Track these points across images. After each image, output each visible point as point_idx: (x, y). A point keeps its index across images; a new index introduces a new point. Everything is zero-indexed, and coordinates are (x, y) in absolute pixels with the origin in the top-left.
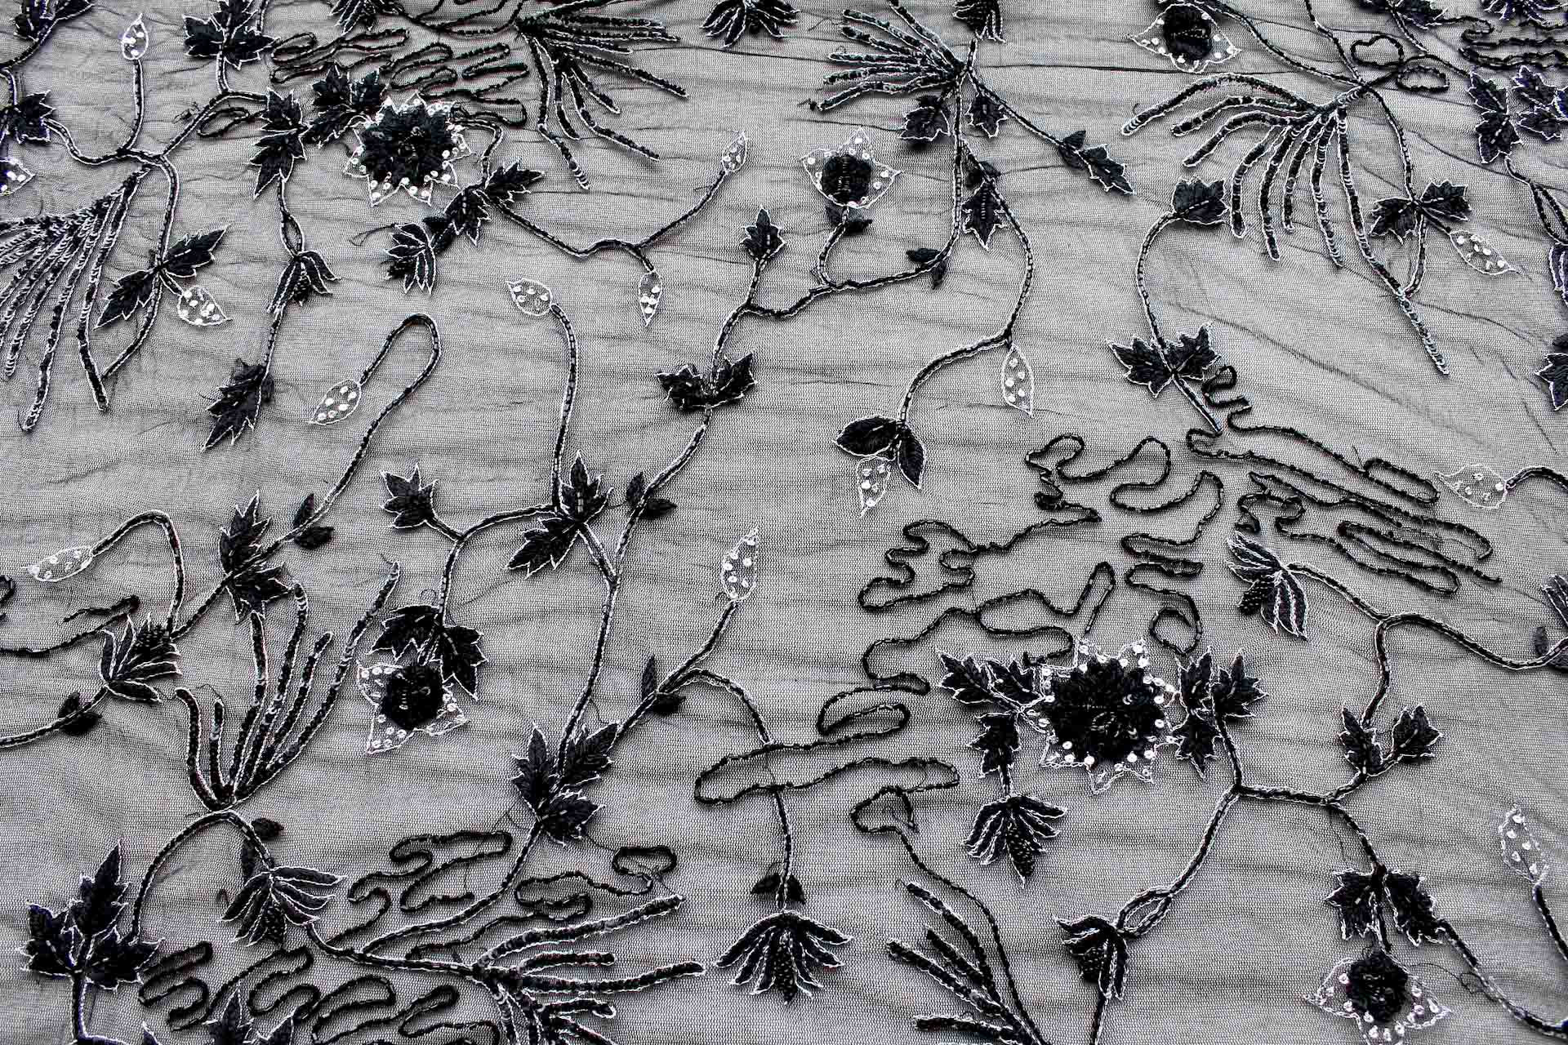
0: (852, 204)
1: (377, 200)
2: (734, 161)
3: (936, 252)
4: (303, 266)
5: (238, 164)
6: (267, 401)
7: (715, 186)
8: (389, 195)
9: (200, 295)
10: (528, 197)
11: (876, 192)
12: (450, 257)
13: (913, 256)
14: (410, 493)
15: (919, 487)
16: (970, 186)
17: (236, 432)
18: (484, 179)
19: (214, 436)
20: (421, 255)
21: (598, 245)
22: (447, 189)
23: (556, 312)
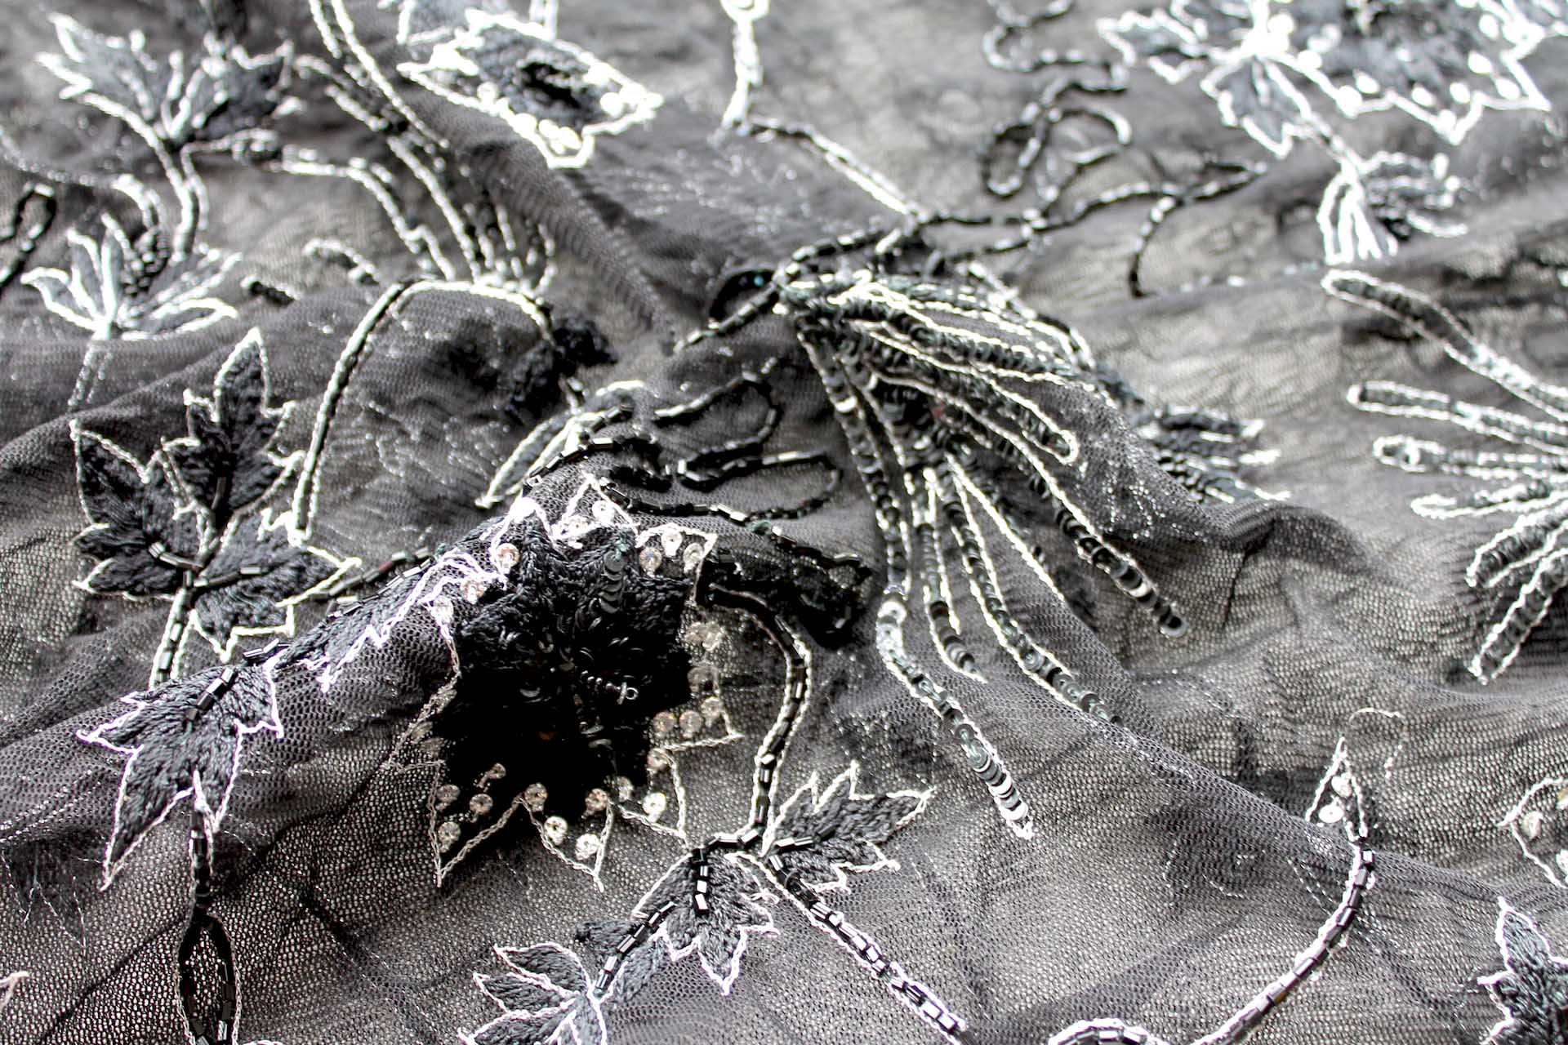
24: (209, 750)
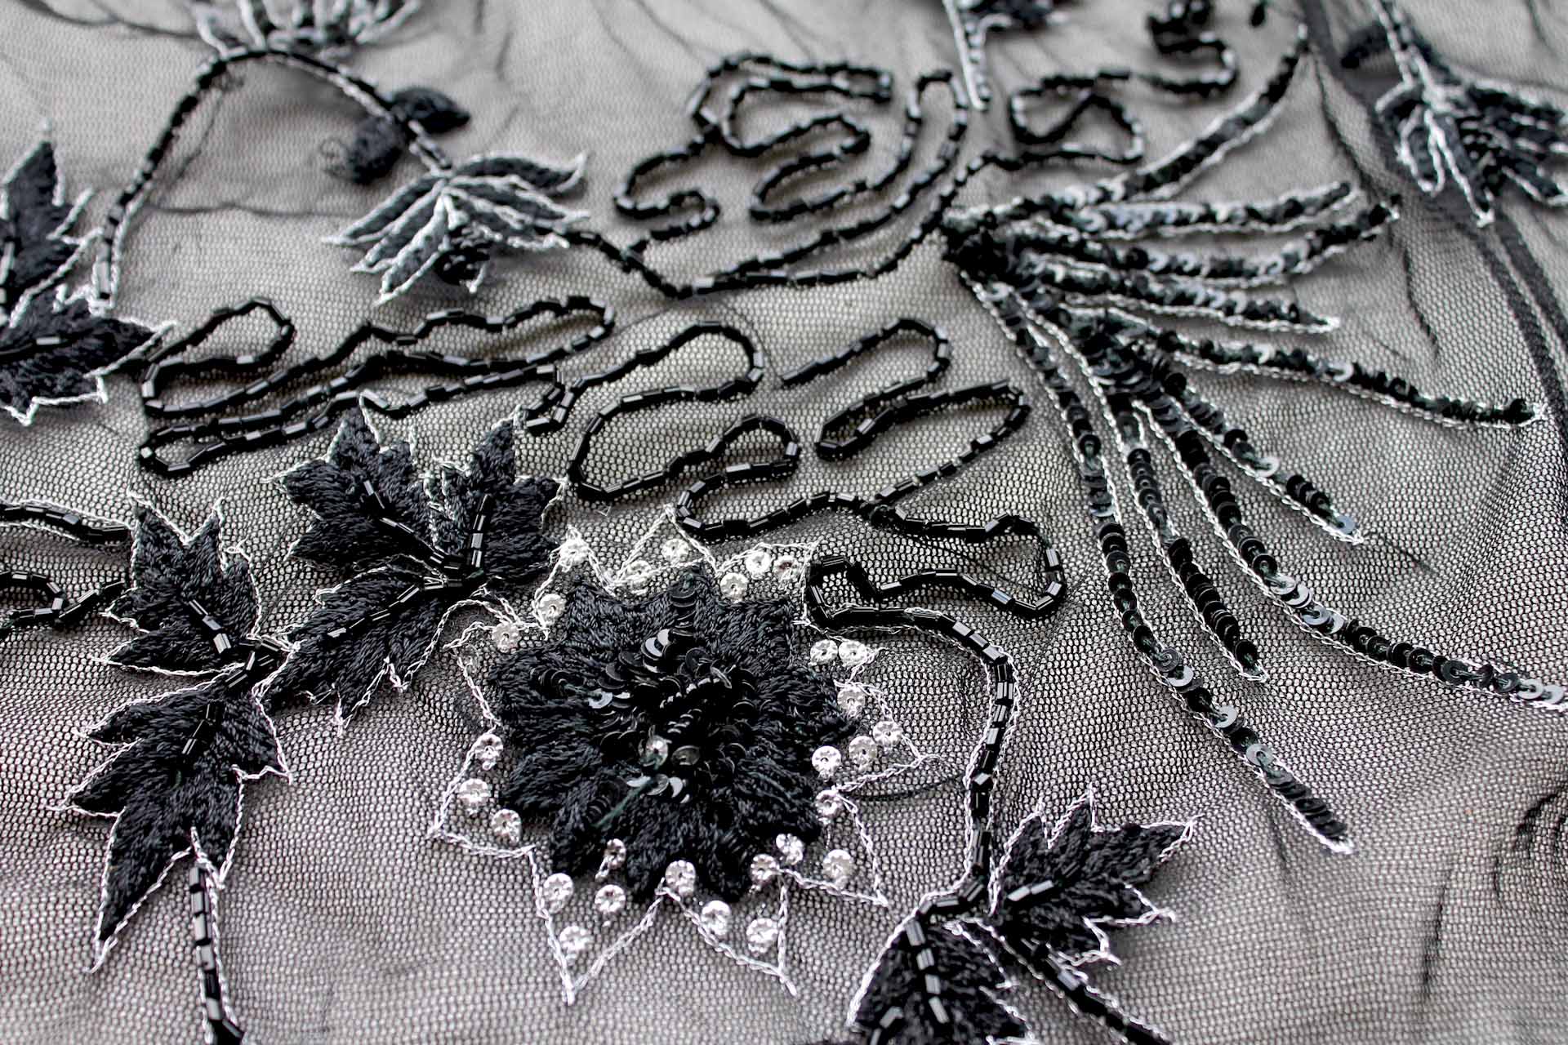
1: (580, 962)
24: (206, 801)
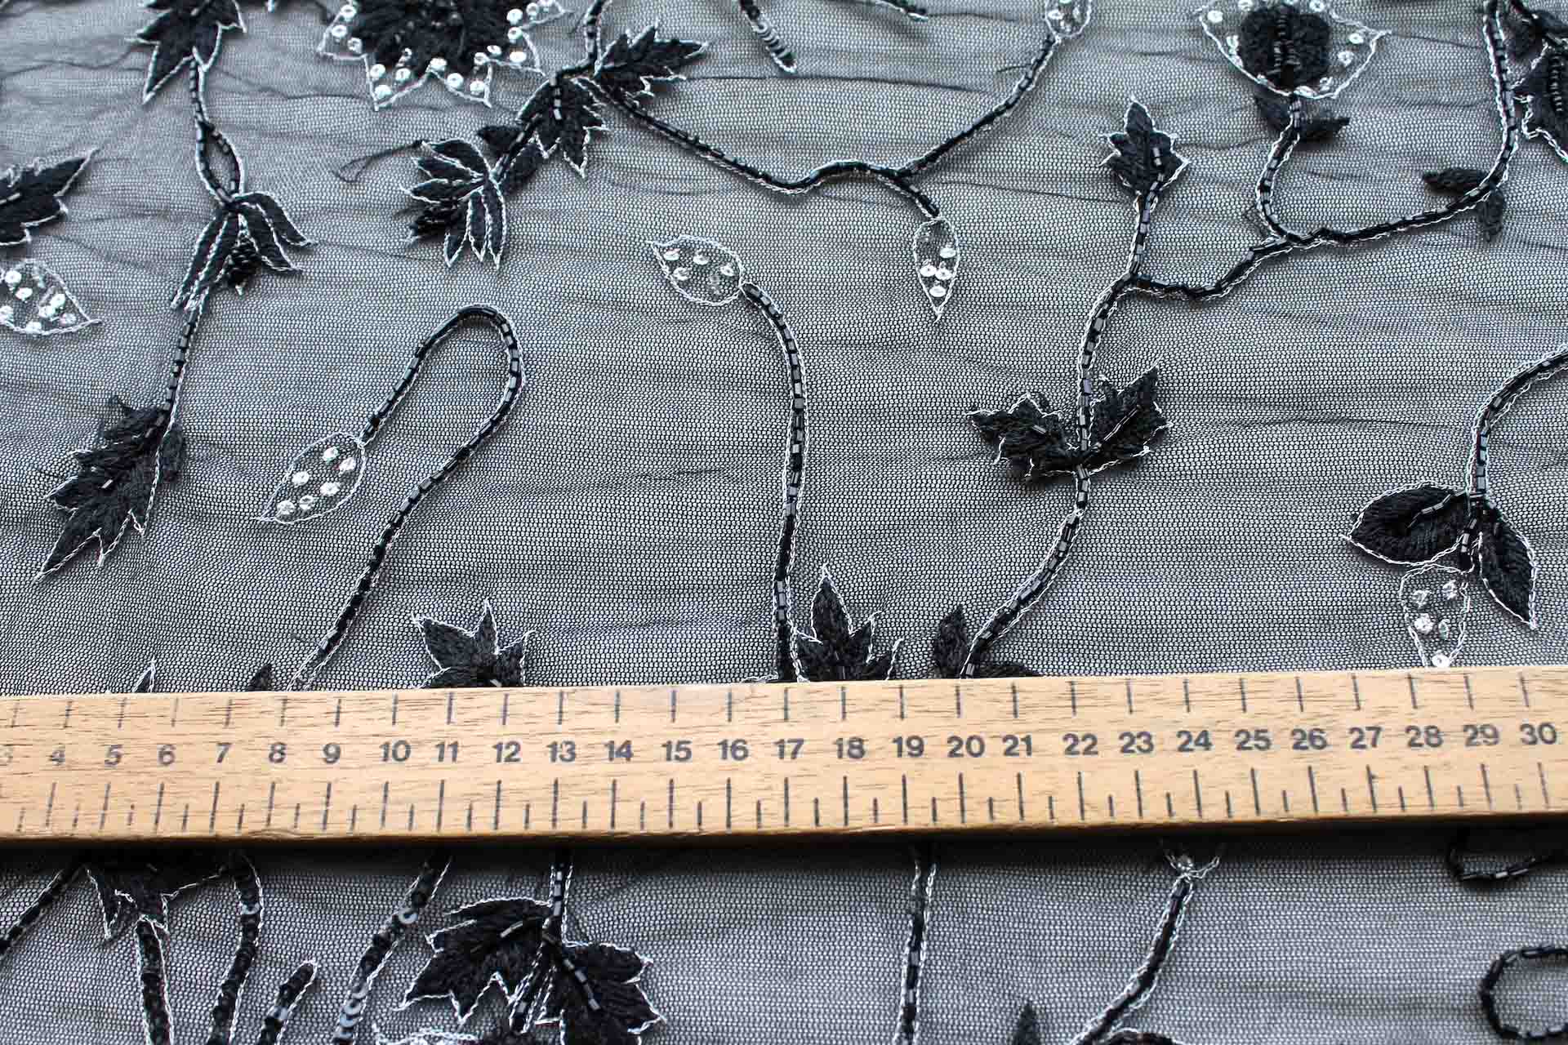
0: (1304, 91)
1: (387, 98)
2: (1069, 18)
3: (1482, 175)
4: (242, 220)
5: (113, 40)
6: (172, 478)
7: (1039, 62)
8: (406, 91)
9: (37, 277)
10: (679, 87)
11: (1344, 71)
12: (534, 198)
13: (1436, 183)
14: (478, 659)
15: (1533, 625)
16: (1520, 56)
17: (108, 542)
18: (593, 56)
19: (62, 550)
20: (476, 197)
21: (824, 173)
22: (519, 76)
23: (752, 300)
24: (202, 36)
